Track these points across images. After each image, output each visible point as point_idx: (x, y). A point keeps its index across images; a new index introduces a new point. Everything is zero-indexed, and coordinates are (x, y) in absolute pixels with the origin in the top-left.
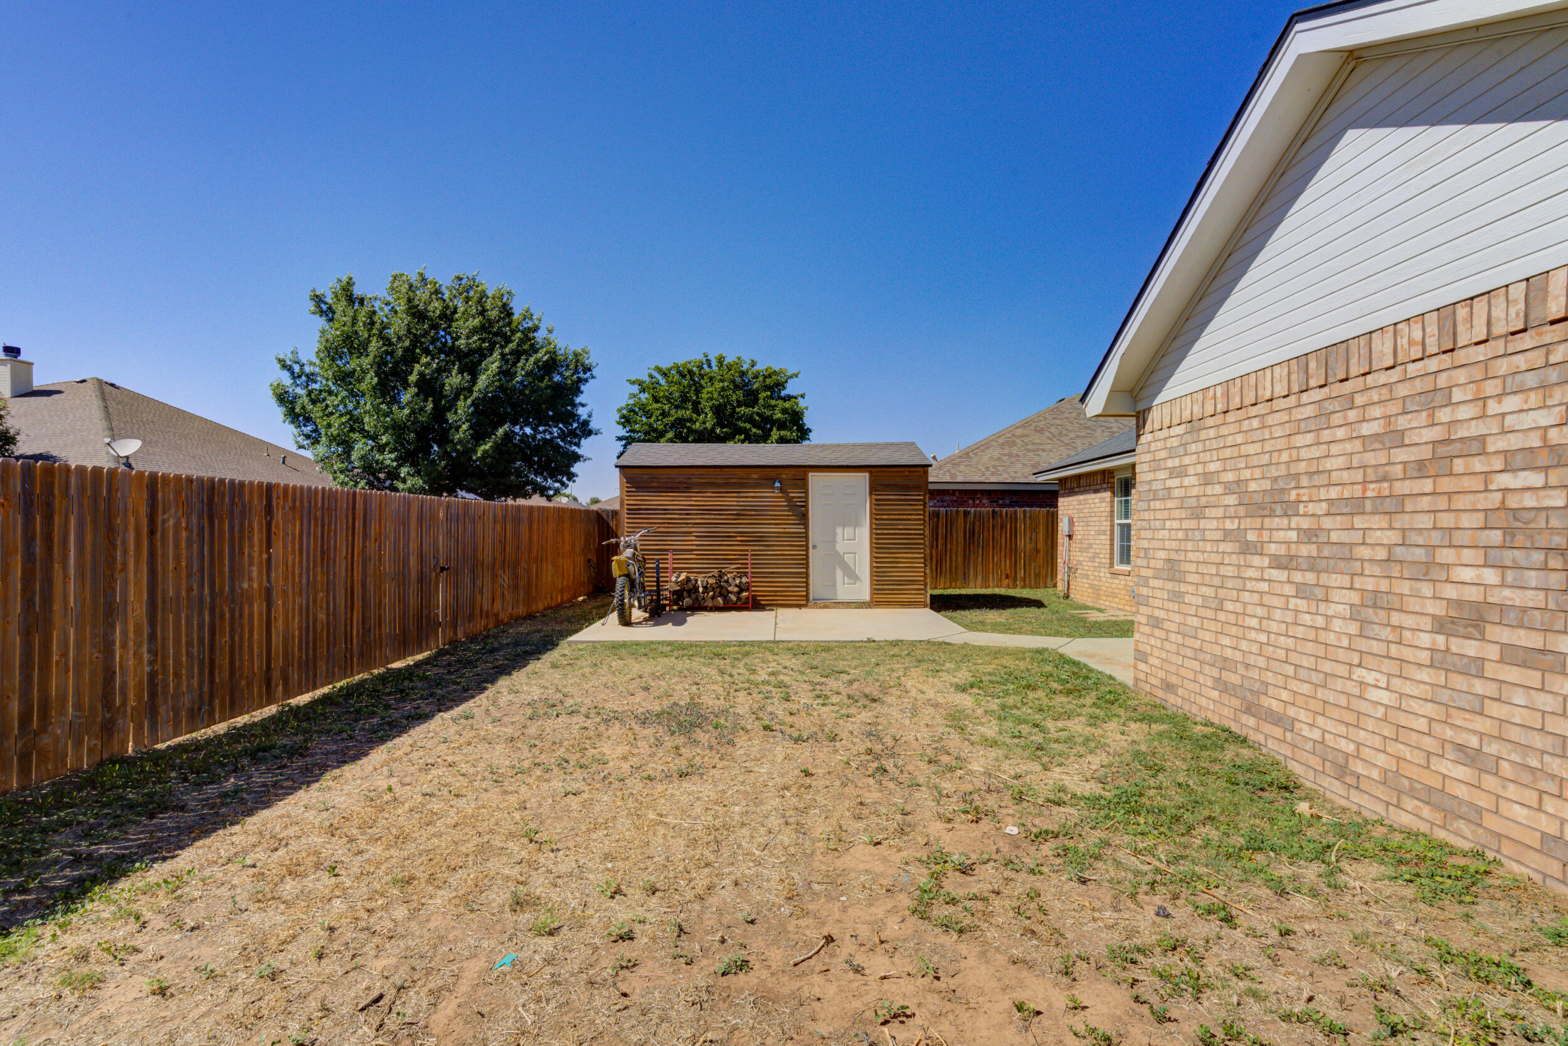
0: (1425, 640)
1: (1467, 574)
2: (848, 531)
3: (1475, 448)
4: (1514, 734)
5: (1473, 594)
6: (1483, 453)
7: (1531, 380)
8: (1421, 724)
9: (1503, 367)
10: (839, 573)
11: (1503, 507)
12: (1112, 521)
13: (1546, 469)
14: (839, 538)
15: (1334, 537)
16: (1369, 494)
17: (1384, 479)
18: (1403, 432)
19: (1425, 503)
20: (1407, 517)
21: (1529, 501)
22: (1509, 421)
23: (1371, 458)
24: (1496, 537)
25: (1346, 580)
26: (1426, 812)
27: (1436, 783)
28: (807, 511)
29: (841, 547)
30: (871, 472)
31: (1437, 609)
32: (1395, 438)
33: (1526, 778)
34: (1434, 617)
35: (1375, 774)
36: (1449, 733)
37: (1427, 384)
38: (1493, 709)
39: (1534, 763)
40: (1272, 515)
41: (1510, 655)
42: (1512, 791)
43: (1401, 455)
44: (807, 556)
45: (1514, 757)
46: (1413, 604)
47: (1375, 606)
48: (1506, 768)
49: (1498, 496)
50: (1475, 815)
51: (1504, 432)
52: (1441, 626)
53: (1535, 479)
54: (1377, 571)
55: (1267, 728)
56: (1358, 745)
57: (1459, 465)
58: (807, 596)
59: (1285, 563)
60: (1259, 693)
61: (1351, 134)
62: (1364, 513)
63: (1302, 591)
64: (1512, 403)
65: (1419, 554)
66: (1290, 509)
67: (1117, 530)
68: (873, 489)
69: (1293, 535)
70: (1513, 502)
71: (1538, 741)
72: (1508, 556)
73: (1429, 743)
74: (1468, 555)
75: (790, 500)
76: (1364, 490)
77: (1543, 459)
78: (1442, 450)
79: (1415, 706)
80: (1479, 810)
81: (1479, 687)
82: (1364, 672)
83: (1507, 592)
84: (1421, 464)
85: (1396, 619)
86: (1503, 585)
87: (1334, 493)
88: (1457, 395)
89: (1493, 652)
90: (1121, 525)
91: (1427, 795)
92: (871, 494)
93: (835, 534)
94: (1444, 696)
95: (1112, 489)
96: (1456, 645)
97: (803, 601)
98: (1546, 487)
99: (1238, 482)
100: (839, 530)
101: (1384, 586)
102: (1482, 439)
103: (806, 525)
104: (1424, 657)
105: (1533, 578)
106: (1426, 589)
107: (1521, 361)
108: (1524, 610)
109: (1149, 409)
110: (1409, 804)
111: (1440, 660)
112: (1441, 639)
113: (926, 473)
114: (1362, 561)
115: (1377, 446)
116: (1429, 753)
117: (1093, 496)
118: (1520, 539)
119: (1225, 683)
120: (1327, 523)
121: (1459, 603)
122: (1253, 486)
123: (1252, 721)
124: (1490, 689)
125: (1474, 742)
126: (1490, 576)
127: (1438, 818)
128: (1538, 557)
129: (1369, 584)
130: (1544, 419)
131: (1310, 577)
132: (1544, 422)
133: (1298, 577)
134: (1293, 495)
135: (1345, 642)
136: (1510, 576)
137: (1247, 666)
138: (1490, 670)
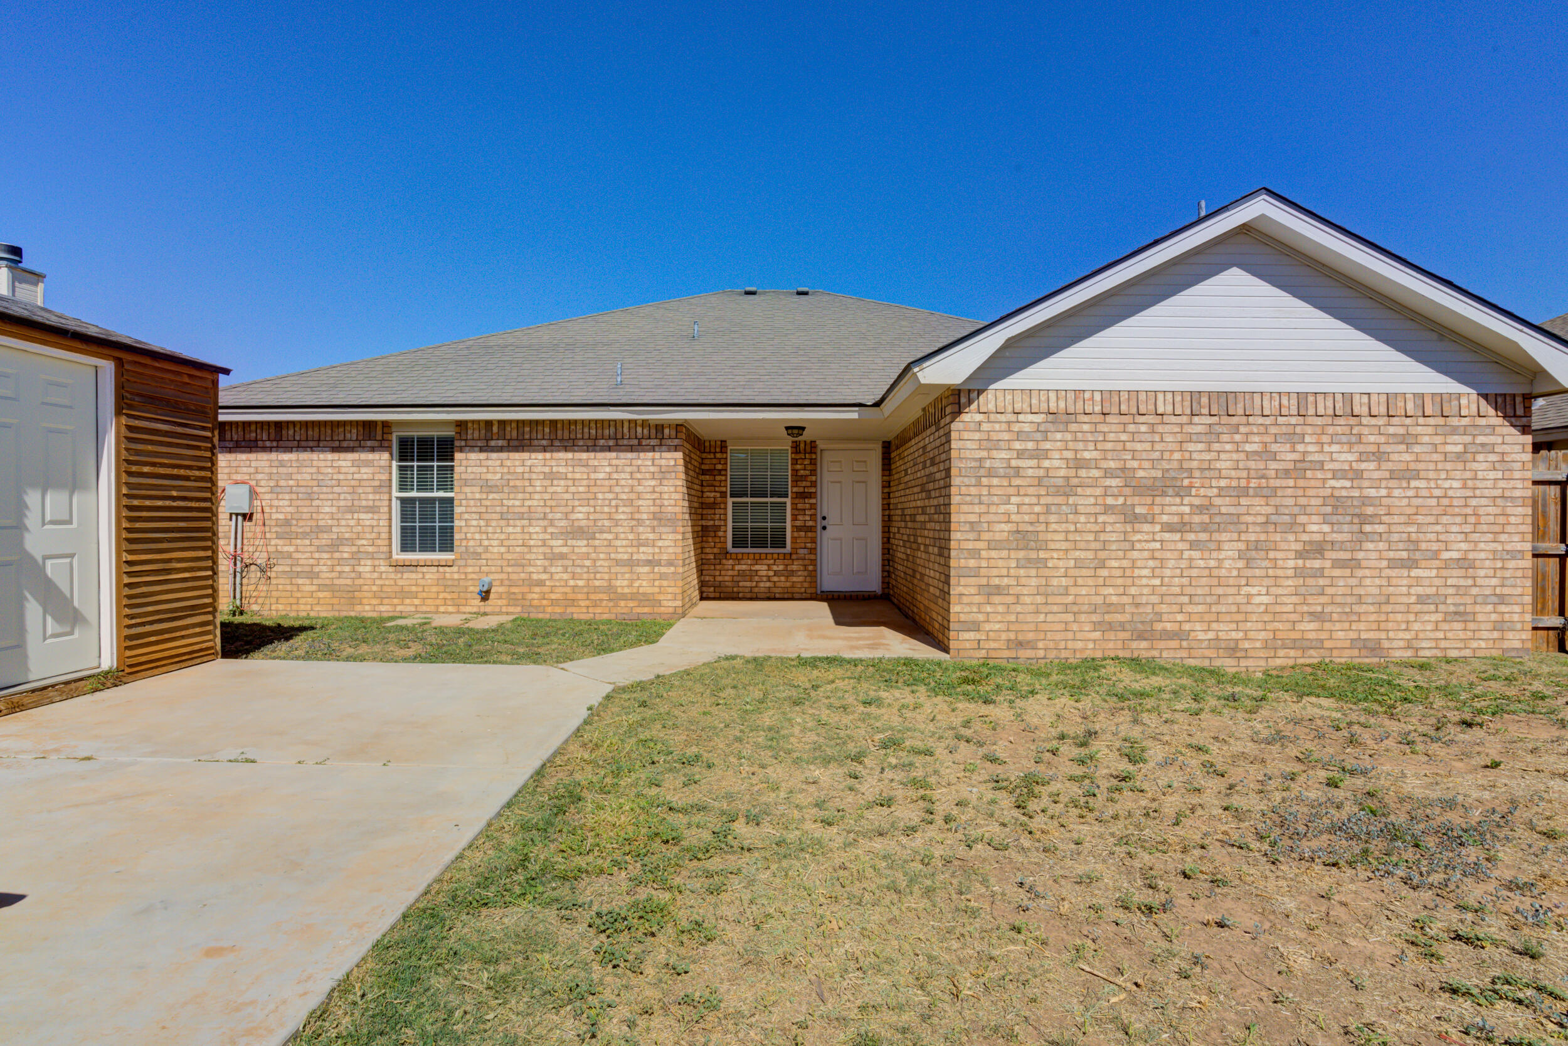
0: (1291, 564)
1: (1314, 528)
3: (1318, 466)
4: (1338, 599)
5: (1318, 537)
6: (1322, 469)
7: (1344, 439)
8: (1290, 608)
9: (1330, 430)
11: (1332, 496)
13: (1352, 480)
15: (1223, 510)
16: (1252, 485)
17: (1263, 477)
18: (1275, 453)
19: (1289, 492)
20: (1278, 499)
21: (1344, 493)
22: (1335, 456)
23: (1252, 464)
24: (1329, 509)
25: (1235, 536)
26: (1292, 653)
27: (1297, 635)
31: (1299, 546)
32: (1268, 455)
33: (1344, 618)
34: (1296, 551)
35: (1258, 645)
36: (1305, 608)
37: (1290, 430)
38: (1329, 590)
39: (1348, 610)
40: (1164, 494)
41: (1337, 564)
42: (1338, 626)
43: (1273, 465)
45: (1339, 610)
46: (1284, 546)
47: (1256, 549)
48: (1335, 617)
49: (1330, 490)
50: (1319, 644)
51: (1332, 460)
52: (1299, 555)
53: (1348, 484)
54: (1258, 529)
55: (1162, 644)
56: (1245, 632)
57: (1309, 474)
59: (1181, 527)
60: (1152, 622)
61: (1235, 270)
62: (1247, 496)
63: (1193, 546)
64: (1335, 448)
65: (1287, 519)
66: (1181, 492)
69: (1187, 509)
70: (1336, 493)
71: (1349, 600)
72: (1334, 519)
73: (1293, 617)
74: (1315, 518)
76: (1248, 483)
77: (1350, 475)
78: (1299, 465)
79: (1285, 599)
80: (1322, 641)
81: (1321, 582)
82: (1249, 589)
83: (1334, 535)
84: (1287, 471)
85: (1271, 555)
86: (1333, 532)
87: (1223, 483)
88: (1308, 439)
89: (1328, 564)
91: (1295, 645)
94: (1302, 590)
96: (1309, 563)
98: (1352, 487)
99: (1123, 470)
101: (1263, 537)
102: (1322, 463)
104: (1291, 572)
105: (1346, 528)
106: (1291, 537)
107: (1339, 429)
108: (1342, 542)
109: (985, 390)
110: (1281, 653)
111: (1299, 573)
112: (1300, 562)
114: (1247, 524)
115: (1257, 458)
116: (1294, 622)
118: (1340, 510)
119: (1109, 623)
120: (1218, 501)
121: (1311, 542)
122: (1141, 474)
123: (1144, 644)
124: (1327, 582)
125: (1319, 609)
126: (1326, 528)
127: (1299, 653)
128: (1348, 518)
129: (1253, 537)
130: (1350, 457)
131: (1203, 536)
132: (1350, 459)
133: (1192, 536)
134: (1186, 482)
135: (1235, 573)
136: (1336, 528)
137: (1138, 605)
138: (1327, 573)
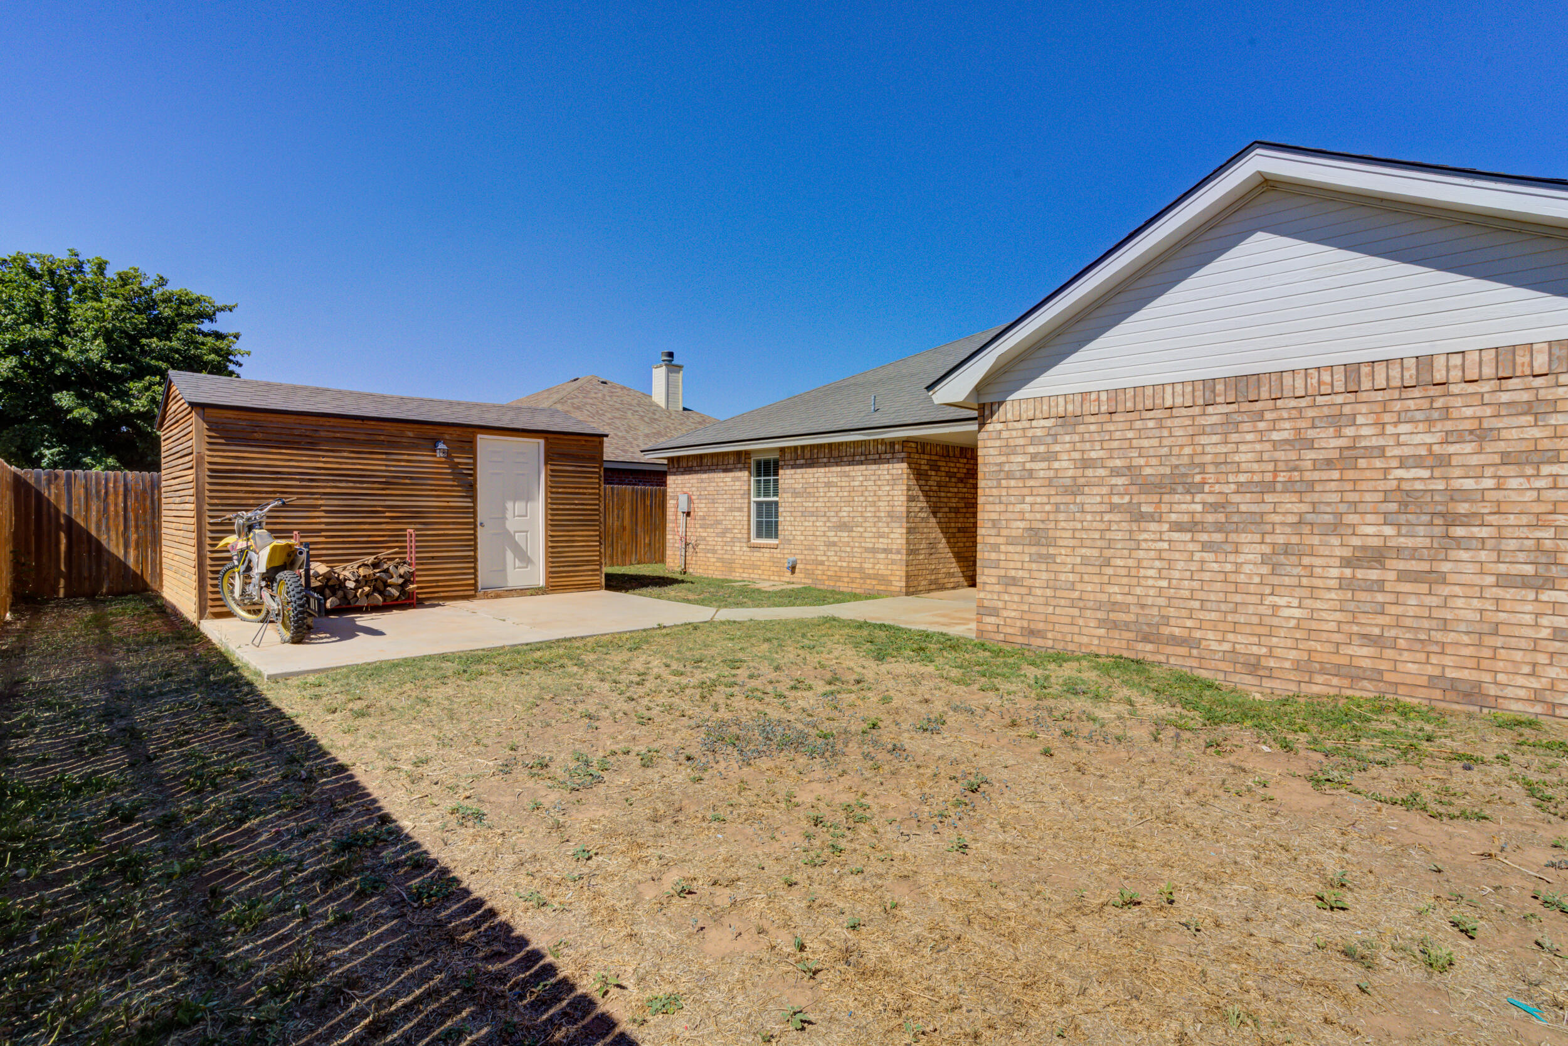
0: (1335, 572)
1: (1370, 530)
2: (519, 506)
3: (1376, 453)
4: (1408, 622)
5: (1376, 542)
6: (1383, 456)
7: (1419, 416)
8: (1332, 626)
9: (1397, 406)
10: (510, 555)
11: (1399, 489)
12: (749, 498)
13: (1432, 467)
14: (509, 515)
15: (1243, 508)
16: (1279, 479)
17: (1295, 469)
18: (1313, 440)
19: (1333, 486)
20: (1317, 495)
21: (1419, 486)
22: (1402, 439)
23: (1281, 455)
24: (1393, 507)
25: (1257, 538)
26: (1335, 681)
27: (1345, 661)
28: (475, 480)
29: (511, 525)
30: (546, 439)
31: (1347, 552)
32: (1302, 443)
33: (1418, 646)
34: (1342, 558)
35: (1287, 665)
36: (1355, 629)
37: (1335, 411)
38: (1393, 609)
39: (1423, 637)
40: (1173, 492)
41: (1403, 576)
42: (1406, 656)
43: (1310, 455)
44: (475, 535)
45: (1408, 636)
46: (1323, 551)
47: (1286, 553)
48: (1402, 643)
49: (1395, 483)
50: (1377, 676)
51: (1399, 444)
52: (1346, 562)
53: (1426, 473)
54: (1288, 530)
55: (1169, 650)
56: (1271, 648)
57: (1362, 463)
58: (475, 585)
59: (1192, 526)
60: (1158, 625)
61: (1260, 235)
62: (1274, 491)
63: (1206, 547)
64: (1403, 428)
65: (1328, 518)
66: (1192, 489)
67: (753, 507)
68: (549, 459)
69: (1199, 508)
70: (1405, 486)
71: (1426, 624)
72: (1402, 518)
73: (1337, 637)
74: (1370, 518)
75: (454, 466)
76: (1275, 476)
77: (1429, 462)
78: (1346, 453)
79: (1324, 615)
80: (1381, 672)
81: (1380, 597)
82: (1276, 599)
83: (1402, 540)
84: (1329, 461)
85: (1306, 561)
86: (1399, 535)
87: (1242, 478)
88: (1360, 420)
89: (1392, 576)
90: (759, 504)
91: (1338, 671)
92: (546, 463)
93: (505, 509)
94: (1351, 606)
95: (749, 469)
96: (1360, 574)
97: (471, 592)
98: (1432, 478)
99: (1129, 468)
100: (509, 505)
101: (1295, 539)
102: (1382, 449)
103: (473, 497)
104: (1333, 583)
105: (1421, 530)
106: (1335, 541)
107: (1411, 404)
108: (1415, 549)
109: (1000, 404)
110: (1319, 679)
111: (1343, 584)
112: (1348, 572)
113: (601, 443)
114: (1274, 524)
115: (1288, 447)
116: (1338, 644)
117: (722, 475)
118: (1412, 508)
119: (1114, 622)
120: (1236, 498)
121: (1364, 548)
122: (1148, 471)
123: (1149, 647)
124: (1391, 598)
125: (1376, 631)
126: (1389, 531)
127: (1346, 682)
128: (1425, 518)
129: (1281, 539)
130: (1428, 439)
131: (1218, 537)
132: (1429, 441)
133: (1204, 537)
134: (1198, 478)
135: (1257, 580)
136: (1404, 530)
137: (1143, 606)
138: (1388, 587)
